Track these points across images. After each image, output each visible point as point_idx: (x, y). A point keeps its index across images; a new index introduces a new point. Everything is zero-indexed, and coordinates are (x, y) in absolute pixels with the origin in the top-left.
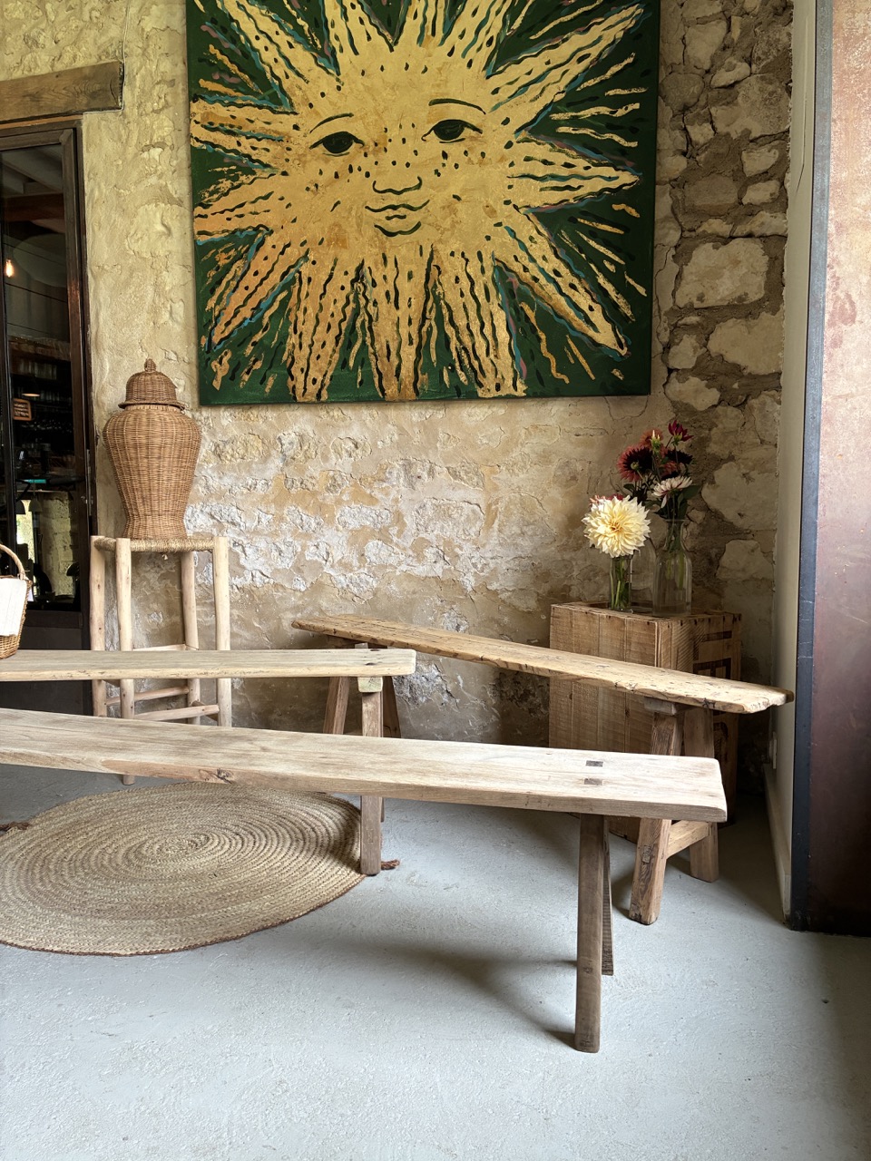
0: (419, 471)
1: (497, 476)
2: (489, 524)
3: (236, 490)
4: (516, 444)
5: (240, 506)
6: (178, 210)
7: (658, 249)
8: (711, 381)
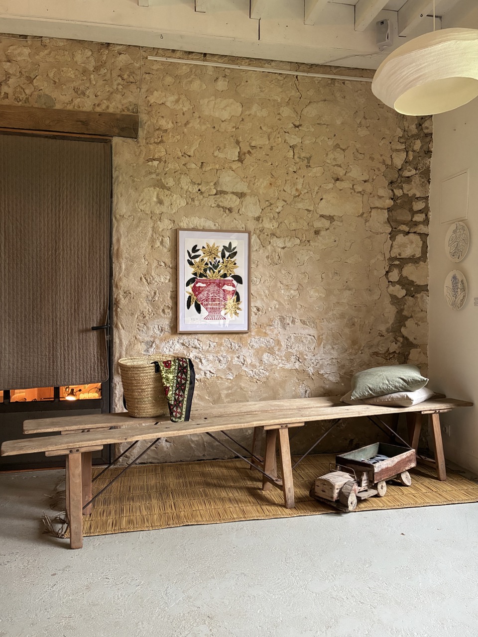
0: (288, 321)
1: (322, 324)
2: (319, 345)
4: (330, 310)
5: (200, 339)
6: (167, 192)
7: (384, 234)
8: (403, 286)
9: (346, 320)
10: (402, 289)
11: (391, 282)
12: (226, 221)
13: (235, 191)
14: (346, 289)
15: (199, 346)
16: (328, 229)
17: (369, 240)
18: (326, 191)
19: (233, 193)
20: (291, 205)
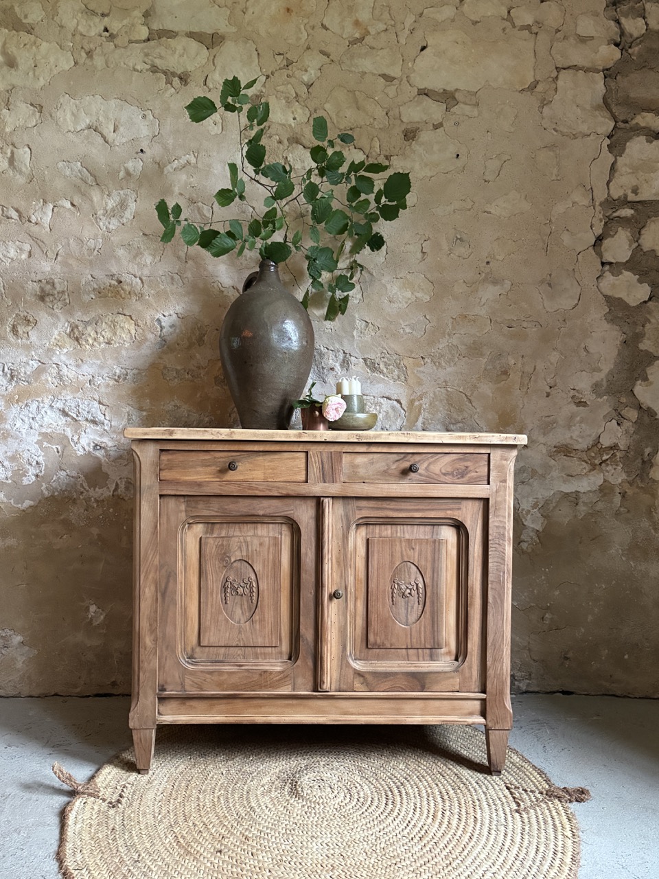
0: (331, 361)
1: (422, 369)
2: (412, 423)
3: (99, 381)
4: (443, 335)
5: (105, 401)
6: (25, 37)
7: (592, 137)
8: (643, 276)
9: (484, 361)
10: (640, 281)
11: (610, 264)
12: (171, 106)
13: (196, 30)
14: (485, 280)
15: (102, 418)
16: (441, 125)
17: (552, 153)
18: (437, 27)
19: (191, 35)
20: (340, 63)
